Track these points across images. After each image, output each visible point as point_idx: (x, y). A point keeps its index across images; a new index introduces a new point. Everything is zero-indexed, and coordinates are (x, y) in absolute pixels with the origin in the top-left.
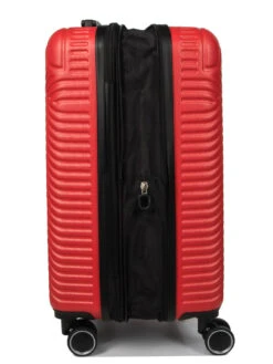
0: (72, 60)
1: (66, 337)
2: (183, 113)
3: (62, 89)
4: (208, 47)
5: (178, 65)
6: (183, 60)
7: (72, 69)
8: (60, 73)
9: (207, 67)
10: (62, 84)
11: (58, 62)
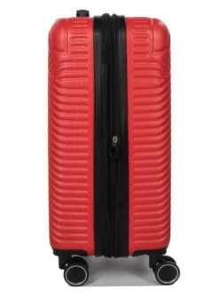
0: (73, 45)
1: (63, 271)
2: (136, 88)
3: (65, 69)
4: (157, 35)
5: (131, 50)
6: (136, 45)
7: (73, 53)
8: (63, 56)
9: (157, 51)
10: (65, 65)
11: (62, 47)
